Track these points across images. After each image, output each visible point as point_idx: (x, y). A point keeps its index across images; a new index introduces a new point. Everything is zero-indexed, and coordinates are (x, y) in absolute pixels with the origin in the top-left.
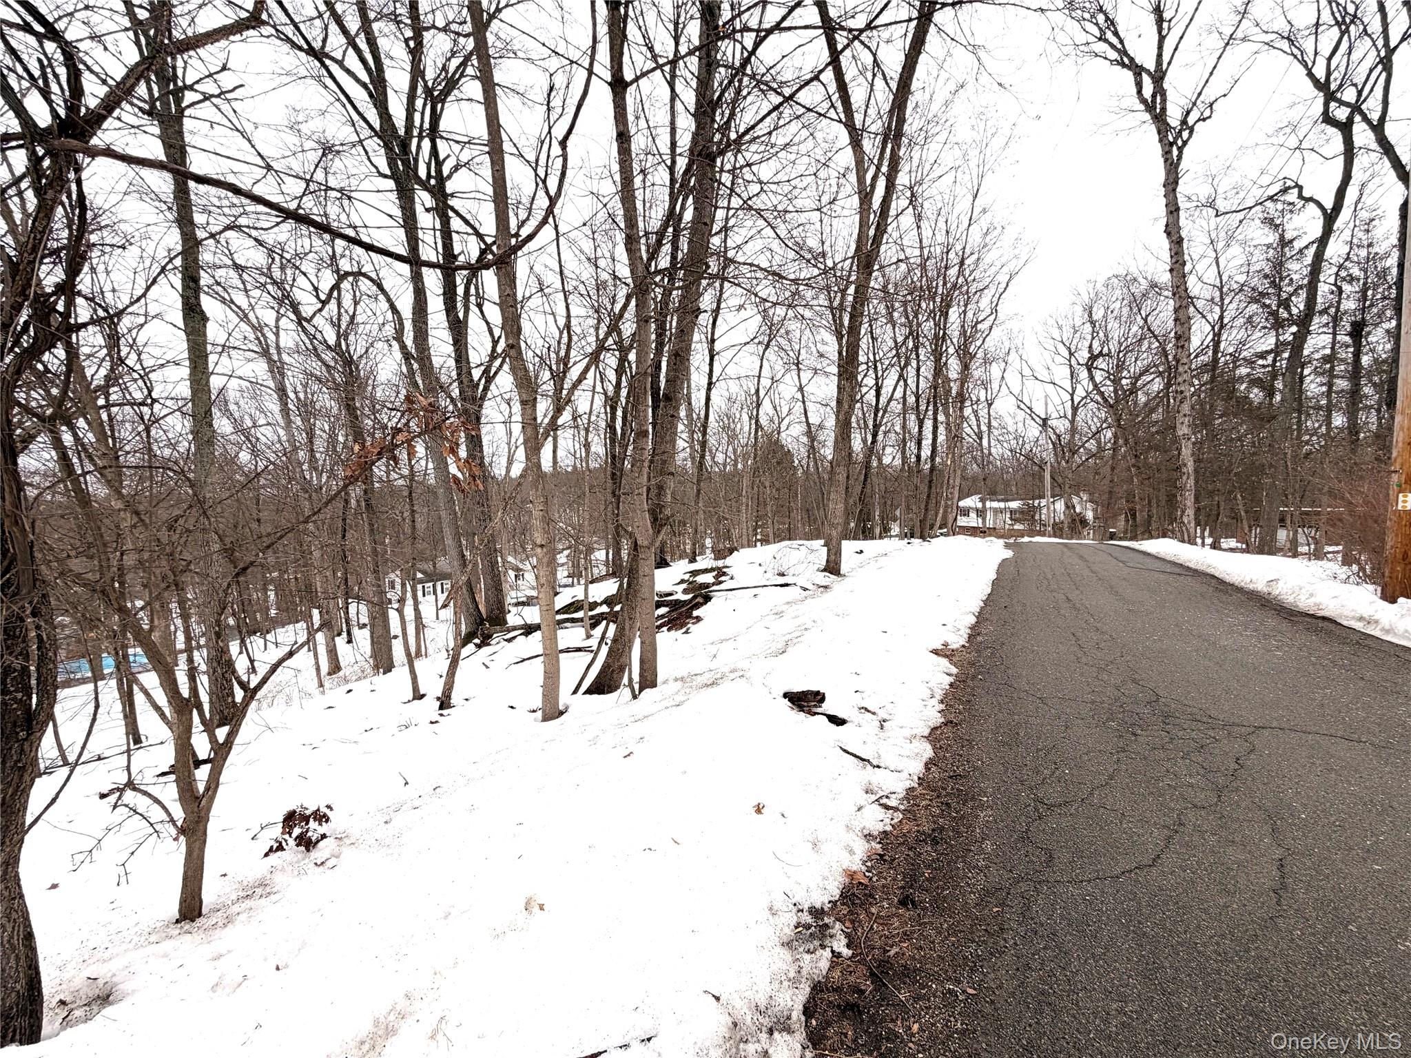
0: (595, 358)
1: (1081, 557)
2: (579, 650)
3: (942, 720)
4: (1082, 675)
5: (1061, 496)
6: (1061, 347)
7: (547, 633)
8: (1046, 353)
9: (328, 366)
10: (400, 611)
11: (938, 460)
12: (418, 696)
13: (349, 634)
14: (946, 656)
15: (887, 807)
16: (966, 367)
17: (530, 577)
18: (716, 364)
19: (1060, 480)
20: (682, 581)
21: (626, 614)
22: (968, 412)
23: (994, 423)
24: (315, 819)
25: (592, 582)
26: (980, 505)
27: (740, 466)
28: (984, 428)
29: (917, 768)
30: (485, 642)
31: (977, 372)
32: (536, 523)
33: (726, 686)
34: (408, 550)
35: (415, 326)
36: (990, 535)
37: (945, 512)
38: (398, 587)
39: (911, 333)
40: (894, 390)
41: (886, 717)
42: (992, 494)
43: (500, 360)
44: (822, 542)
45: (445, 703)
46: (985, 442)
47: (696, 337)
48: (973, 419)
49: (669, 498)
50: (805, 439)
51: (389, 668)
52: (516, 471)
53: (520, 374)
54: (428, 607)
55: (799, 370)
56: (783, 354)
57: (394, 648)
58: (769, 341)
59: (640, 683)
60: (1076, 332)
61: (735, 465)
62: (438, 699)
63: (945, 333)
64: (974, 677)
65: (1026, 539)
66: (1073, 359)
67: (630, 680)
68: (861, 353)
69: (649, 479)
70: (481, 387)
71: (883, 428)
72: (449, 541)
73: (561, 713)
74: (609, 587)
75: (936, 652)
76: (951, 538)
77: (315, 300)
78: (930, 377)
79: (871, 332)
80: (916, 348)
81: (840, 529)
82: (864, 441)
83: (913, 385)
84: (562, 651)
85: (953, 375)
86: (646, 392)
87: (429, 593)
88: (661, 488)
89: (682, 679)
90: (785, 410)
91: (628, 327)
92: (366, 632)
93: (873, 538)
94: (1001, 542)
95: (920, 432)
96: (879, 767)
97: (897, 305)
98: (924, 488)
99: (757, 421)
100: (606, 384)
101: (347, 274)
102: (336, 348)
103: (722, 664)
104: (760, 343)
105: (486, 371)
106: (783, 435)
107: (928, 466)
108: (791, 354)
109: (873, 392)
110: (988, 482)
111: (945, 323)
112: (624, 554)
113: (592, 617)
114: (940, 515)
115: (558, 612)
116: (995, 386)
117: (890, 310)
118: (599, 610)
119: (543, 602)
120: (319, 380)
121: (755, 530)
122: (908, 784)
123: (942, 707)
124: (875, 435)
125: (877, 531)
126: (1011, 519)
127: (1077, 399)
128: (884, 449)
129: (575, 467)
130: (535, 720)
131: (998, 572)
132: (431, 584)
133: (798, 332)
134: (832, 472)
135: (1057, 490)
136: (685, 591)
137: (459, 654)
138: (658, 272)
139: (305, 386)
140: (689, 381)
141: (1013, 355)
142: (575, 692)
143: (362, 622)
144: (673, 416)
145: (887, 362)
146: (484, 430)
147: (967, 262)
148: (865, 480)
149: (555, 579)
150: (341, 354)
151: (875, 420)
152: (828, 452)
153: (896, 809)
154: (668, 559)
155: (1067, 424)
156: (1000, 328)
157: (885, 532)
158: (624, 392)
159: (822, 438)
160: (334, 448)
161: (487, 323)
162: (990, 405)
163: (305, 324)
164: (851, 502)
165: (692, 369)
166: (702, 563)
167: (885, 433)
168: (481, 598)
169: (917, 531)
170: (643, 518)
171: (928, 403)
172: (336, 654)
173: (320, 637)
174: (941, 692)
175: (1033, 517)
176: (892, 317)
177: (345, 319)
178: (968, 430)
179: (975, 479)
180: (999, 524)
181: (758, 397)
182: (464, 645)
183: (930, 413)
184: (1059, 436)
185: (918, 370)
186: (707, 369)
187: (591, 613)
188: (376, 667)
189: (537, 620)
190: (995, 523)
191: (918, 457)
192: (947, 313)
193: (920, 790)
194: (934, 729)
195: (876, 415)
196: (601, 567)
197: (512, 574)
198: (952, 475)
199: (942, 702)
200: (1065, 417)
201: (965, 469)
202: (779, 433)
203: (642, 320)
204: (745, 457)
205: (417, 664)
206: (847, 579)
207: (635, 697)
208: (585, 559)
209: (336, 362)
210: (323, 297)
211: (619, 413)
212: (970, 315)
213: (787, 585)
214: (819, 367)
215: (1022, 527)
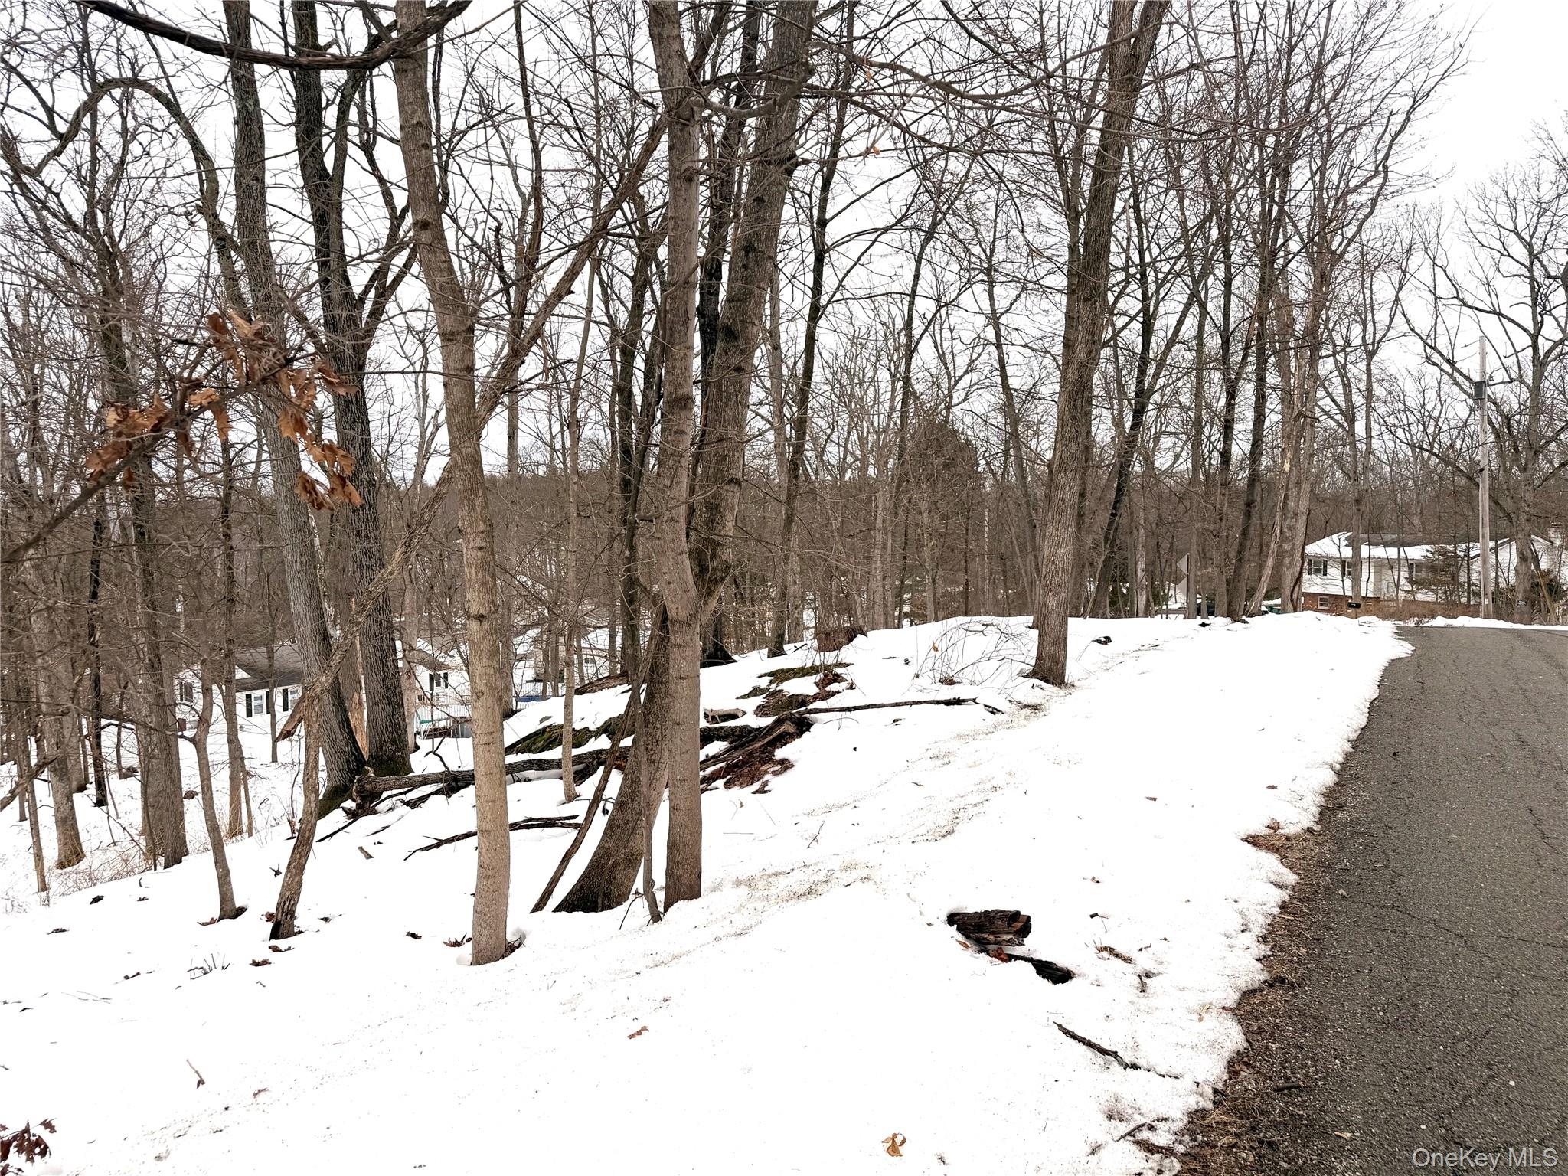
0: (589, 251)
1: (1549, 658)
2: (550, 823)
3: (1265, 976)
4: (1545, 892)
5: (1511, 537)
6: (1512, 241)
7: (486, 791)
8: (1483, 254)
9: (70, 263)
10: (198, 743)
11: (1265, 462)
12: (231, 911)
13: (100, 786)
14: (1274, 849)
15: (1150, 1148)
16: (1323, 279)
17: (459, 679)
18: (827, 271)
19: (1508, 503)
20: (756, 692)
21: (642, 754)
22: (1326, 366)
23: (1379, 391)
24: (20, 1150)
25: (581, 691)
26: (1347, 552)
27: (871, 471)
28: (1358, 400)
29: (1211, 1070)
30: (366, 808)
31: (1346, 290)
32: (470, 573)
33: (833, 895)
34: (218, 623)
35: (238, 184)
36: (1368, 613)
37: (1278, 565)
38: (198, 695)
39: (1215, 211)
40: (1180, 322)
41: (1150, 966)
42: (1374, 530)
43: (406, 253)
44: (1029, 619)
45: (282, 925)
46: (1360, 428)
47: (788, 213)
48: (1337, 381)
49: (730, 528)
50: (998, 419)
51: (176, 856)
52: (433, 474)
53: (440, 279)
54: (255, 738)
55: (992, 283)
56: (959, 250)
57: (187, 817)
58: (934, 224)
59: (668, 889)
60: (1542, 213)
61: (863, 470)
62: (270, 917)
63: (1281, 211)
64: (1329, 892)
65: (1440, 621)
66: (1537, 265)
67: (649, 882)
68: (1114, 248)
69: (692, 490)
70: (368, 305)
71: (1156, 397)
72: (298, 606)
73: (511, 949)
74: (612, 702)
75: (1254, 841)
76: (1289, 618)
77: (46, 134)
78: (1252, 298)
79: (1137, 211)
80: (1225, 239)
81: (1064, 594)
82: (1118, 423)
83: (1217, 315)
84: (516, 826)
85: (1298, 294)
86: (686, 321)
87: (259, 710)
88: (714, 509)
89: (750, 882)
90: (962, 361)
91: (654, 191)
92: (134, 785)
93: (1130, 614)
94: (1388, 626)
95: (1230, 406)
96: (1135, 1067)
97: (1188, 154)
98: (1235, 516)
99: (907, 381)
100: (614, 305)
101: (111, 83)
102: (89, 229)
103: (828, 854)
104: (914, 228)
105: (379, 275)
106: (957, 411)
107: (1244, 475)
108: (976, 250)
109: (1136, 326)
110: (1366, 505)
111: (1284, 192)
112: (644, 637)
113: (578, 759)
114: (1268, 571)
115: (511, 749)
116: (1382, 317)
117: (1175, 163)
118: (593, 745)
119: (479, 727)
120: (50, 287)
121: (899, 594)
122: (1193, 1102)
123: (1265, 949)
124: (1139, 411)
125: (1141, 600)
126: (1410, 580)
127: (1544, 345)
128: (1157, 439)
129: (551, 467)
130: (459, 961)
131: (1382, 685)
132: (263, 692)
133: (992, 206)
134: (1051, 484)
135: (1504, 523)
136: (761, 711)
137: (313, 829)
138: (717, 81)
139: (26, 302)
140: (775, 301)
141: (1417, 258)
142: (539, 907)
143: (125, 763)
144: (739, 369)
145: (1166, 268)
146: (373, 389)
147: (1330, 71)
148: (1117, 501)
149: (508, 685)
150: (94, 237)
151: (1140, 381)
152: (1045, 445)
153: (1167, 1152)
154: (730, 646)
155: (1525, 394)
156: (1393, 202)
157: (1156, 604)
158: (649, 324)
159: (1033, 417)
160: (79, 423)
161: (382, 181)
162: (1371, 355)
163: (26, 179)
164: (1089, 542)
165: (783, 281)
166: (793, 657)
167: (1160, 408)
168: (360, 720)
169: (1221, 601)
170: (678, 567)
171: (1247, 348)
172: (74, 827)
173: (43, 790)
174: (1262, 921)
175: (1454, 577)
176: (1178, 177)
177: (105, 171)
178: (1326, 403)
179: (1338, 500)
180: (1387, 591)
181: (910, 336)
182: (324, 810)
183: (1251, 368)
184: (1507, 419)
185: (1228, 283)
186: (810, 280)
187: (576, 752)
188: (152, 854)
189: (468, 765)
190: (1377, 588)
191: (1226, 456)
192: (1287, 173)
193: (1217, 1116)
194: (1247, 994)
195: (1142, 372)
196: (600, 661)
197: (423, 674)
198: (1293, 493)
199: (1264, 940)
200: (1522, 381)
201: (1318, 480)
202: (948, 408)
203: (682, 178)
204: (882, 452)
205: (231, 849)
206: (1076, 693)
207: (656, 917)
208: (568, 645)
209: (86, 257)
210: (62, 127)
211: (639, 362)
212: (1334, 175)
213: (958, 702)
214: (1031, 276)
215: (1431, 597)
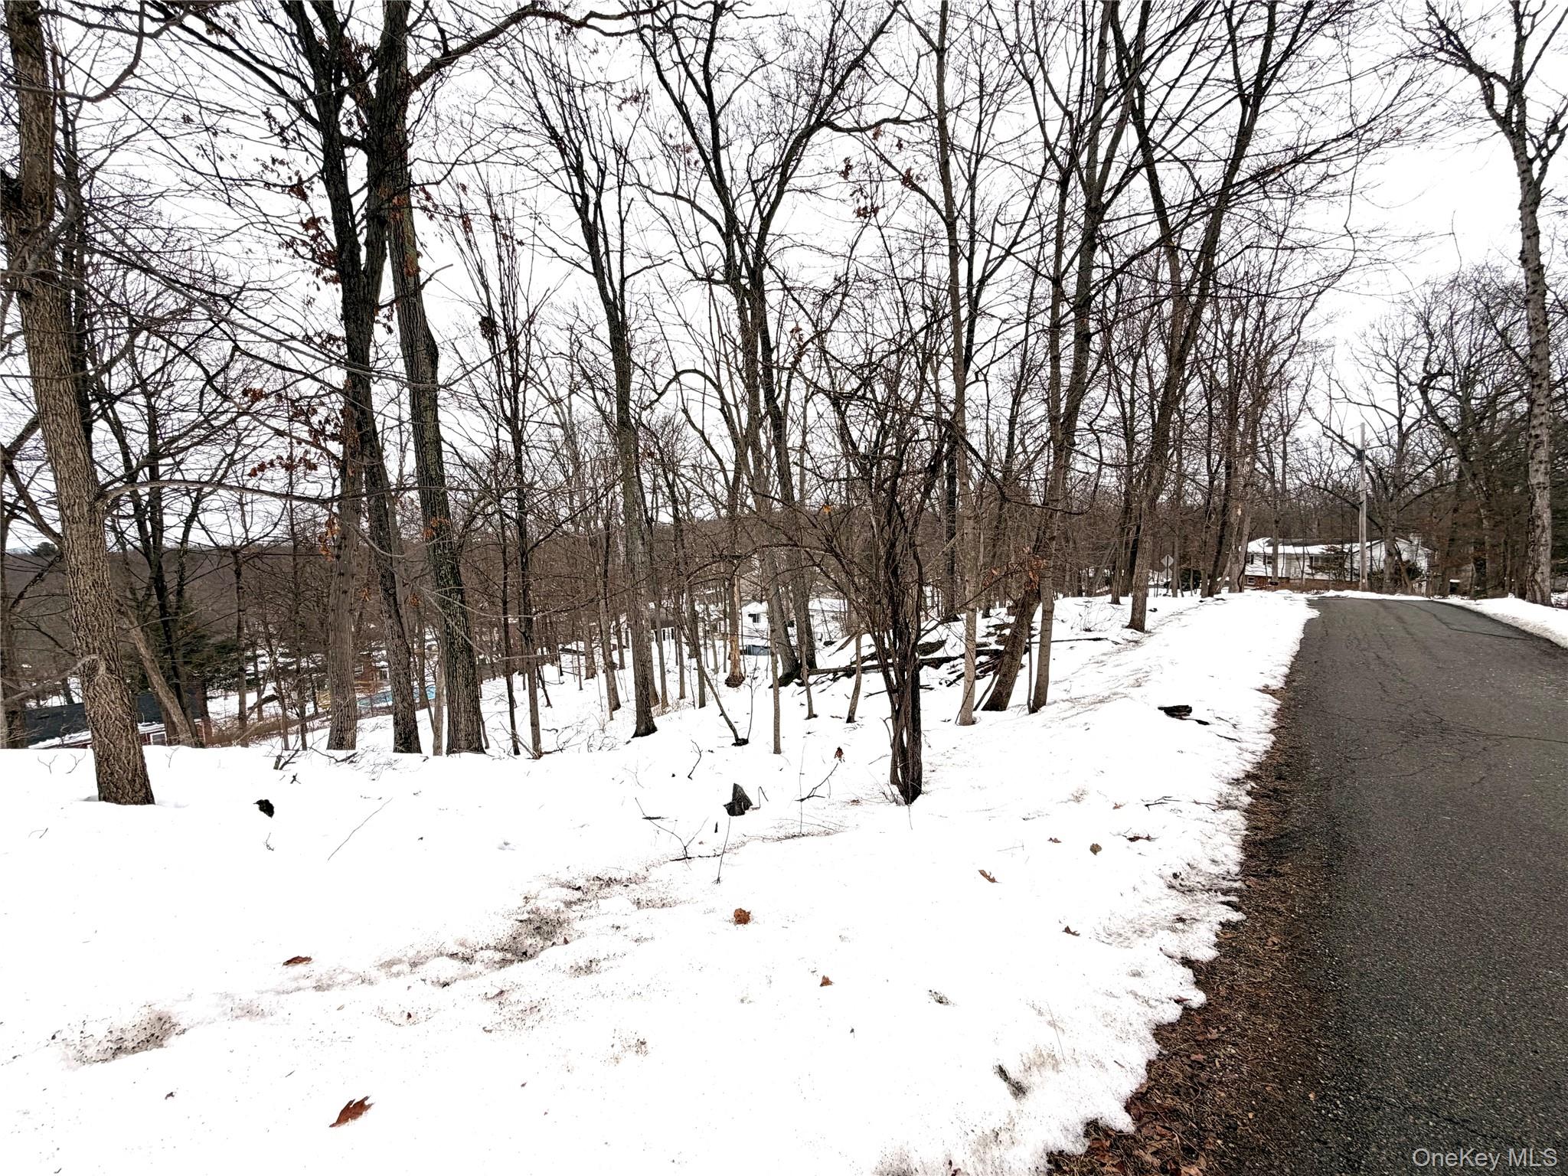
1: (1399, 619)
3: (1278, 726)
5: (1381, 539)
6: (1384, 363)
8: (1363, 370)
14: (1269, 694)
19: (1379, 520)
23: (1291, 455)
26: (1269, 550)
28: (1277, 460)
36: (1283, 588)
41: (1236, 723)
42: (1286, 537)
46: (1278, 476)
60: (1406, 344)
64: (1295, 706)
65: (1332, 593)
66: (1402, 378)
73: (973, 723)
75: (1261, 690)
94: (1301, 598)
96: (1242, 742)
110: (1281, 523)
123: (1275, 720)
126: (1311, 567)
127: (1407, 422)
131: (1305, 631)
135: (1377, 533)
155: (1393, 454)
162: (1286, 432)
174: (1272, 713)
175: (1341, 565)
180: (1295, 574)
182: (784, 684)
184: (1380, 470)
190: (1289, 572)
194: (1273, 729)
199: (1274, 717)
200: (1389, 445)
213: (1097, 639)
215: (1325, 577)
